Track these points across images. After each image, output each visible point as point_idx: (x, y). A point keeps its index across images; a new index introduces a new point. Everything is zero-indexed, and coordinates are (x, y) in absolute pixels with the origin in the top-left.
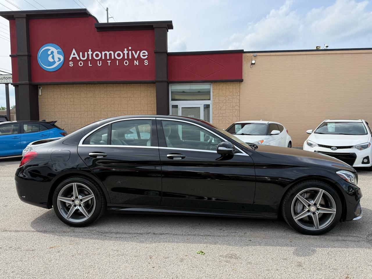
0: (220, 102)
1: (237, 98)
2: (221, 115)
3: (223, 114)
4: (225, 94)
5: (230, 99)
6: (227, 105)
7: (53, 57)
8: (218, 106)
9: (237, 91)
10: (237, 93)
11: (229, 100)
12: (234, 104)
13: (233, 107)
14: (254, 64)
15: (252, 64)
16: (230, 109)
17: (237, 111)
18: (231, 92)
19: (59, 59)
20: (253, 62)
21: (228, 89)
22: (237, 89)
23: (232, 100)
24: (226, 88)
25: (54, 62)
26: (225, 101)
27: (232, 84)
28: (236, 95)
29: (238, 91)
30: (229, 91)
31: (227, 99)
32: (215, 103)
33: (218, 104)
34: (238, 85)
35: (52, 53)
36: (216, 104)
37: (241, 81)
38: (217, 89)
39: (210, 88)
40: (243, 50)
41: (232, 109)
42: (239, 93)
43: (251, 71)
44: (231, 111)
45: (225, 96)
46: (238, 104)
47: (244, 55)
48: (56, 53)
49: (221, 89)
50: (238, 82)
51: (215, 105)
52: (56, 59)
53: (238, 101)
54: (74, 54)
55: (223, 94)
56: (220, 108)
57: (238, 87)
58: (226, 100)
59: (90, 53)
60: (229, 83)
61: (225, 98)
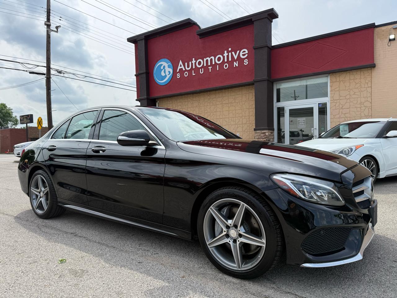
0: (341, 98)
1: (367, 91)
2: (343, 116)
3: (346, 114)
4: (349, 87)
5: (356, 94)
6: (352, 102)
7: (165, 72)
8: (337, 105)
9: (367, 81)
10: (367, 84)
11: (354, 94)
12: (363, 100)
13: (361, 103)
14: (394, 39)
15: (390, 40)
16: (356, 107)
17: (367, 108)
18: (357, 83)
19: (169, 72)
20: (392, 37)
21: (354, 79)
22: (366, 78)
23: (359, 94)
24: (350, 79)
25: (166, 76)
26: (348, 97)
27: (359, 72)
28: (366, 86)
29: (369, 81)
30: (355, 82)
31: (352, 93)
32: (334, 100)
33: (338, 101)
34: (368, 73)
35: (164, 67)
36: (336, 101)
37: (373, 66)
38: (336, 81)
39: (327, 81)
40: (374, 23)
41: (359, 106)
42: (369, 83)
43: (389, 51)
44: (359, 109)
45: (349, 89)
46: (369, 99)
47: (377, 30)
48: (167, 68)
49: (343, 81)
50: (369, 68)
51: (334, 102)
52: (167, 73)
53: (369, 95)
54: (181, 66)
55: (345, 86)
56: (341, 106)
57: (368, 75)
58: (350, 95)
59: (194, 62)
60: (354, 72)
61: (349, 93)
